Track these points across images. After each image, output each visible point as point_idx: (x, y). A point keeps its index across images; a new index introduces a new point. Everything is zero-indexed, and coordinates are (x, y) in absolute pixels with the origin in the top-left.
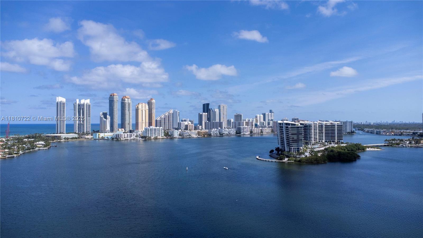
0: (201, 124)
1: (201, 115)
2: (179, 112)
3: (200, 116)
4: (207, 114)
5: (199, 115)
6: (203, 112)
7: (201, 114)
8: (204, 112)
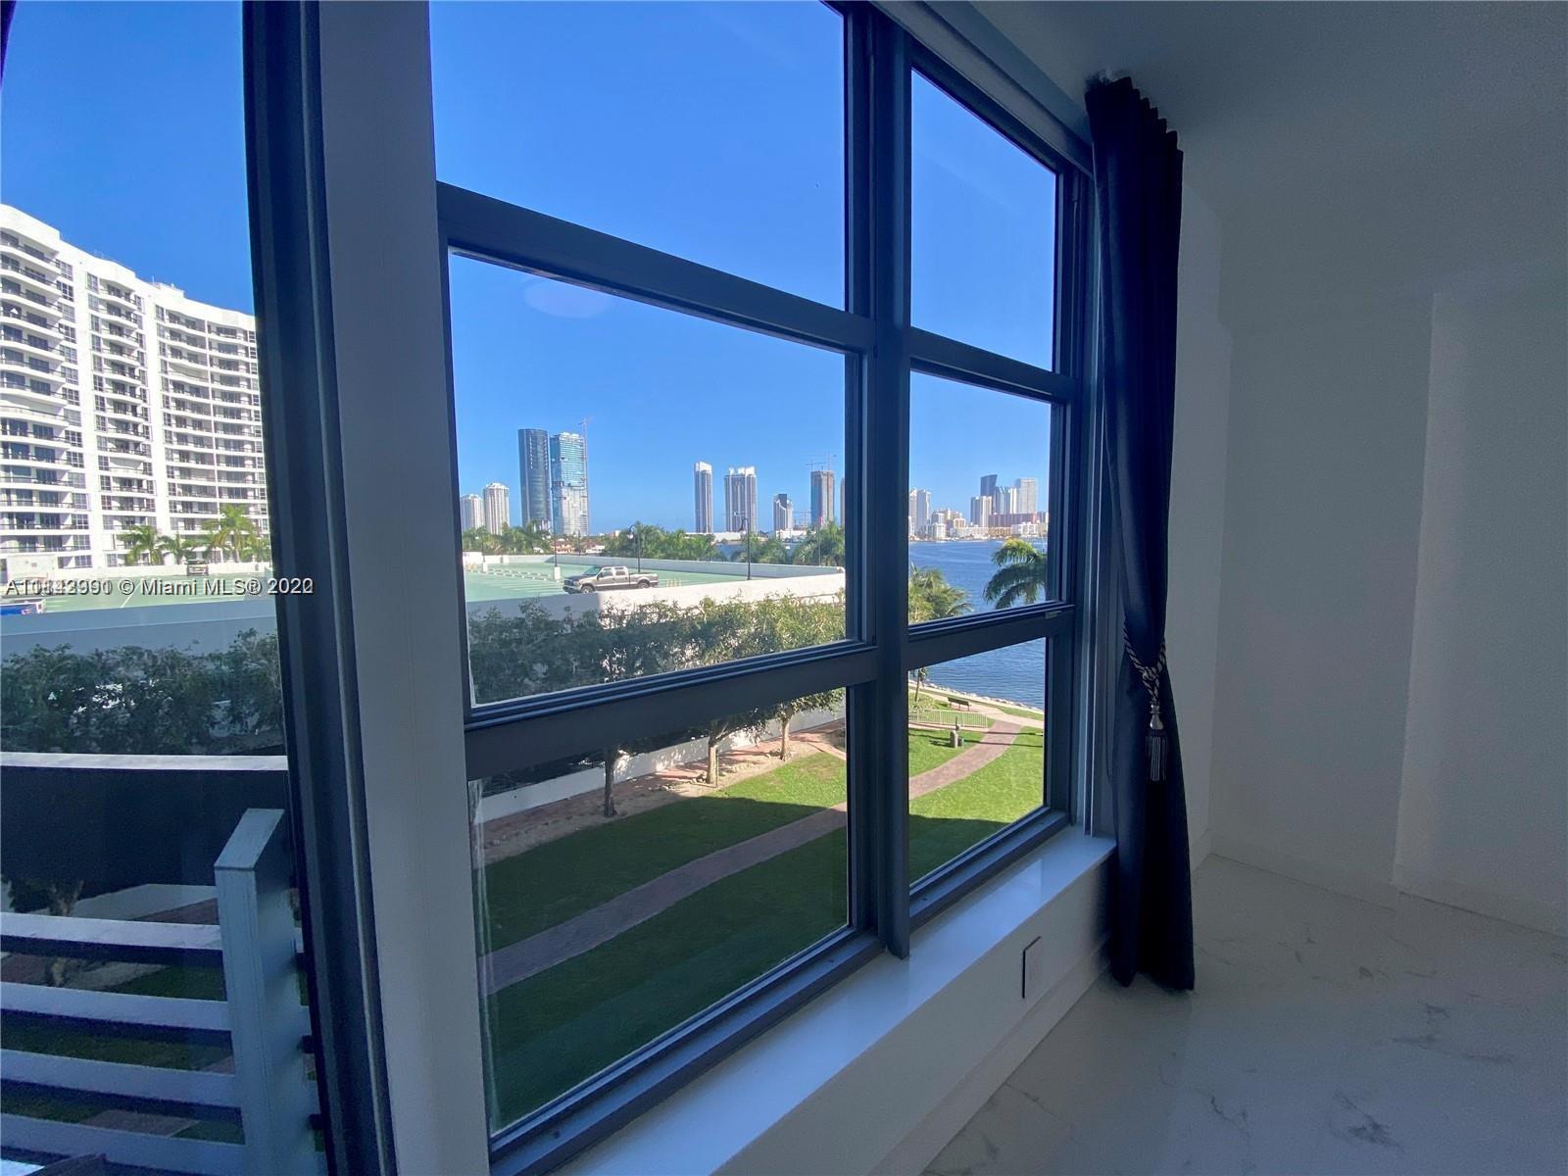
3: (976, 506)
7: (977, 498)
8: (983, 493)
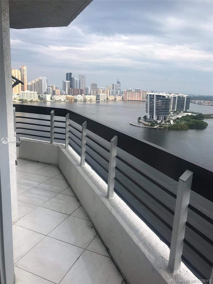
0: (65, 90)
1: (65, 82)
2: (47, 79)
4: (69, 81)
5: (63, 82)
6: (67, 80)
